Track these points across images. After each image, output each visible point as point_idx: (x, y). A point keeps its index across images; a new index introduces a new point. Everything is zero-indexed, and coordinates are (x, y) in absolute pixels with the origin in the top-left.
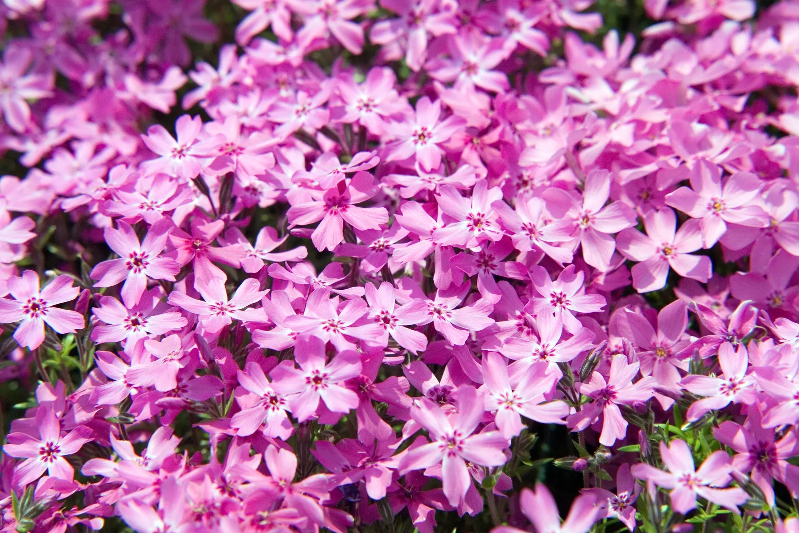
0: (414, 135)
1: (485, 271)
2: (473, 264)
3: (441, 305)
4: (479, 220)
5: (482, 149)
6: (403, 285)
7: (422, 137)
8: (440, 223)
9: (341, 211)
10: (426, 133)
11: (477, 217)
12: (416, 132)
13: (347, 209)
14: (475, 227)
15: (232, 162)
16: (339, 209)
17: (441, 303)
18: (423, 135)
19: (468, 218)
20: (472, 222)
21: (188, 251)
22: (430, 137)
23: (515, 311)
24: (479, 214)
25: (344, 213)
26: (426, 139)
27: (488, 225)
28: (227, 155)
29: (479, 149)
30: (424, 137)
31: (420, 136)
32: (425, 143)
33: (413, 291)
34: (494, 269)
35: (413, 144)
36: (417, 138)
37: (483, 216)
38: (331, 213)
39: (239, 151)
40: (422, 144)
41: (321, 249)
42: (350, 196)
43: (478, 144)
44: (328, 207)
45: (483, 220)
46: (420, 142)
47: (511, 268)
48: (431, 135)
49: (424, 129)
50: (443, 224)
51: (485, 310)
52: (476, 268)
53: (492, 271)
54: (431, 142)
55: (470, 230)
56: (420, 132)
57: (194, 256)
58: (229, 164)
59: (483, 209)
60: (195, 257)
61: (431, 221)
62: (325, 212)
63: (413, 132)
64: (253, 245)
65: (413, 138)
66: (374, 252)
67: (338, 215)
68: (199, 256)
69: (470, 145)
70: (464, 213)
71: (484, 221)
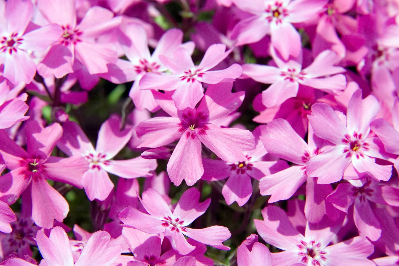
0: (268, 11)
1: (361, 199)
2: (349, 194)
3: (313, 242)
4: (356, 142)
5: (337, 20)
6: (268, 214)
7: (276, 14)
8: (311, 147)
9: (200, 133)
10: (281, 10)
11: (353, 139)
12: (269, 7)
13: (207, 131)
14: (352, 152)
15: (70, 54)
16: (197, 130)
17: (313, 239)
18: (277, 11)
19: (345, 141)
20: (348, 146)
21: (23, 176)
22: (285, 15)
23: (393, 245)
24: (355, 135)
25: (203, 136)
26: (281, 17)
27: (367, 149)
28: (64, 45)
29: (334, 20)
30: (279, 14)
31: (274, 12)
32: (280, 21)
33: (281, 222)
34: (370, 195)
35: (266, 21)
36: (270, 14)
37: (360, 136)
38: (188, 135)
39: (76, 37)
40: (277, 23)
41: (178, 183)
42: (208, 112)
43: (333, 14)
44: (184, 126)
45: (360, 142)
46: (275, 19)
47: (388, 192)
48: (287, 13)
49: (279, 5)
50: (315, 148)
51: (364, 250)
52: (352, 197)
53: (368, 197)
54: (286, 22)
55: (347, 156)
56: (274, 8)
57: (31, 180)
58: (66, 58)
59: (359, 127)
60: (31, 182)
61: (302, 144)
62: (180, 133)
63: (266, 7)
64: (95, 145)
65: (266, 15)
66: (234, 173)
67: (196, 138)
68: (36, 180)
69: (325, 17)
70: (340, 135)
71: (362, 144)
